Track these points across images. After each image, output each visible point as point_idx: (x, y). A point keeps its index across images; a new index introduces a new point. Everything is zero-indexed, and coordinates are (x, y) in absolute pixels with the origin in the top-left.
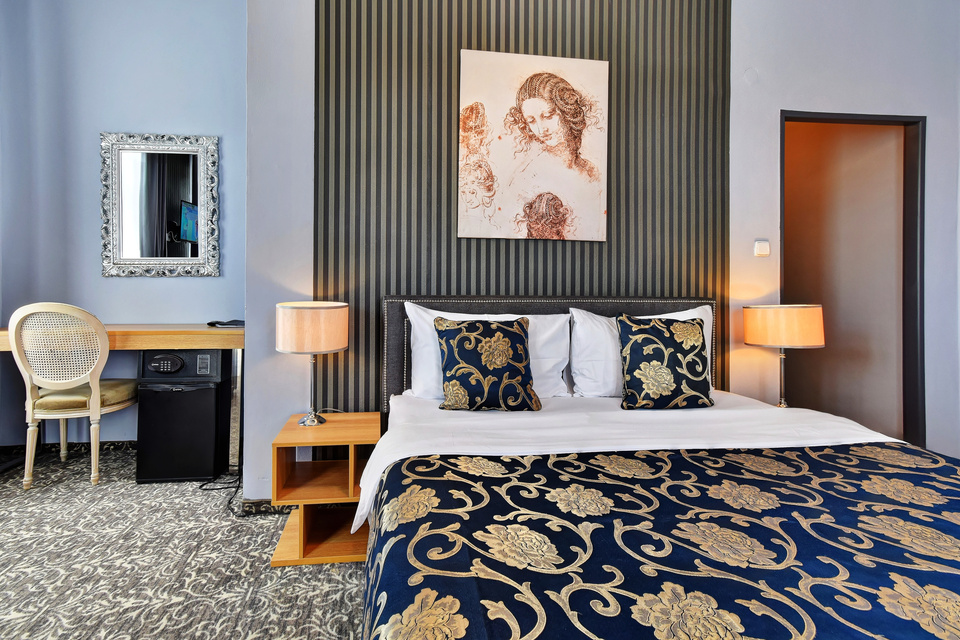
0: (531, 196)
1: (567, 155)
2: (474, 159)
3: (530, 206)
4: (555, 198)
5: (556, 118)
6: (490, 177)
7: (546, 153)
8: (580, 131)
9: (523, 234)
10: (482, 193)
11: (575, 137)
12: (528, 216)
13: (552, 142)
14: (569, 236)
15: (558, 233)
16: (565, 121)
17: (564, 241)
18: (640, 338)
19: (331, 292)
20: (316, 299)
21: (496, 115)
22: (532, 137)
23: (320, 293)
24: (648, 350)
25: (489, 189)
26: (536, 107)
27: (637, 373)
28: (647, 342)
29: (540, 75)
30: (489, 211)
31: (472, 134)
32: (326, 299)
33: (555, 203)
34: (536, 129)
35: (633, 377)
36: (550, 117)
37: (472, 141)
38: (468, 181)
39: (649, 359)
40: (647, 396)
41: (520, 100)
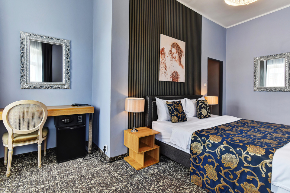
0: (173, 72)
1: (179, 62)
2: (163, 61)
3: (173, 74)
4: (177, 72)
5: (177, 53)
6: (166, 66)
7: (175, 62)
8: (181, 57)
9: (171, 81)
10: (164, 70)
11: (180, 58)
12: (172, 76)
13: (177, 59)
14: (179, 81)
15: (177, 80)
16: (179, 55)
17: (178, 82)
18: (201, 104)
19: (132, 95)
20: (129, 97)
21: (167, 51)
22: (173, 57)
23: (130, 95)
24: (202, 106)
25: (166, 69)
26: (174, 50)
27: (201, 111)
28: (202, 105)
29: (175, 43)
30: (166, 74)
31: (163, 55)
32: (131, 97)
33: (177, 73)
34: (174, 55)
35: (200, 112)
36: (176, 53)
37: (163, 57)
38: (161, 67)
39: (203, 108)
40: (203, 116)
41: (171, 48)
